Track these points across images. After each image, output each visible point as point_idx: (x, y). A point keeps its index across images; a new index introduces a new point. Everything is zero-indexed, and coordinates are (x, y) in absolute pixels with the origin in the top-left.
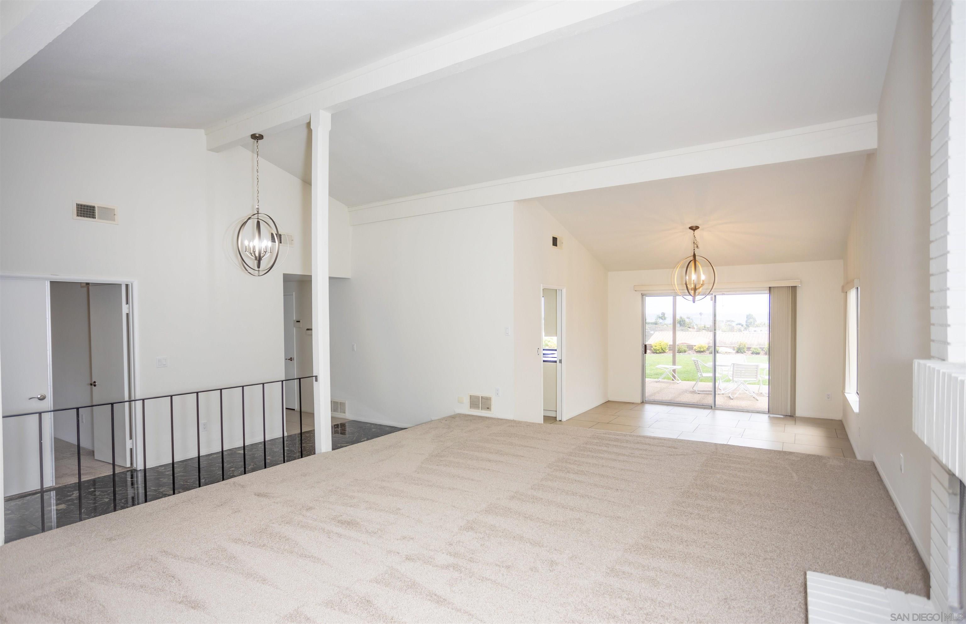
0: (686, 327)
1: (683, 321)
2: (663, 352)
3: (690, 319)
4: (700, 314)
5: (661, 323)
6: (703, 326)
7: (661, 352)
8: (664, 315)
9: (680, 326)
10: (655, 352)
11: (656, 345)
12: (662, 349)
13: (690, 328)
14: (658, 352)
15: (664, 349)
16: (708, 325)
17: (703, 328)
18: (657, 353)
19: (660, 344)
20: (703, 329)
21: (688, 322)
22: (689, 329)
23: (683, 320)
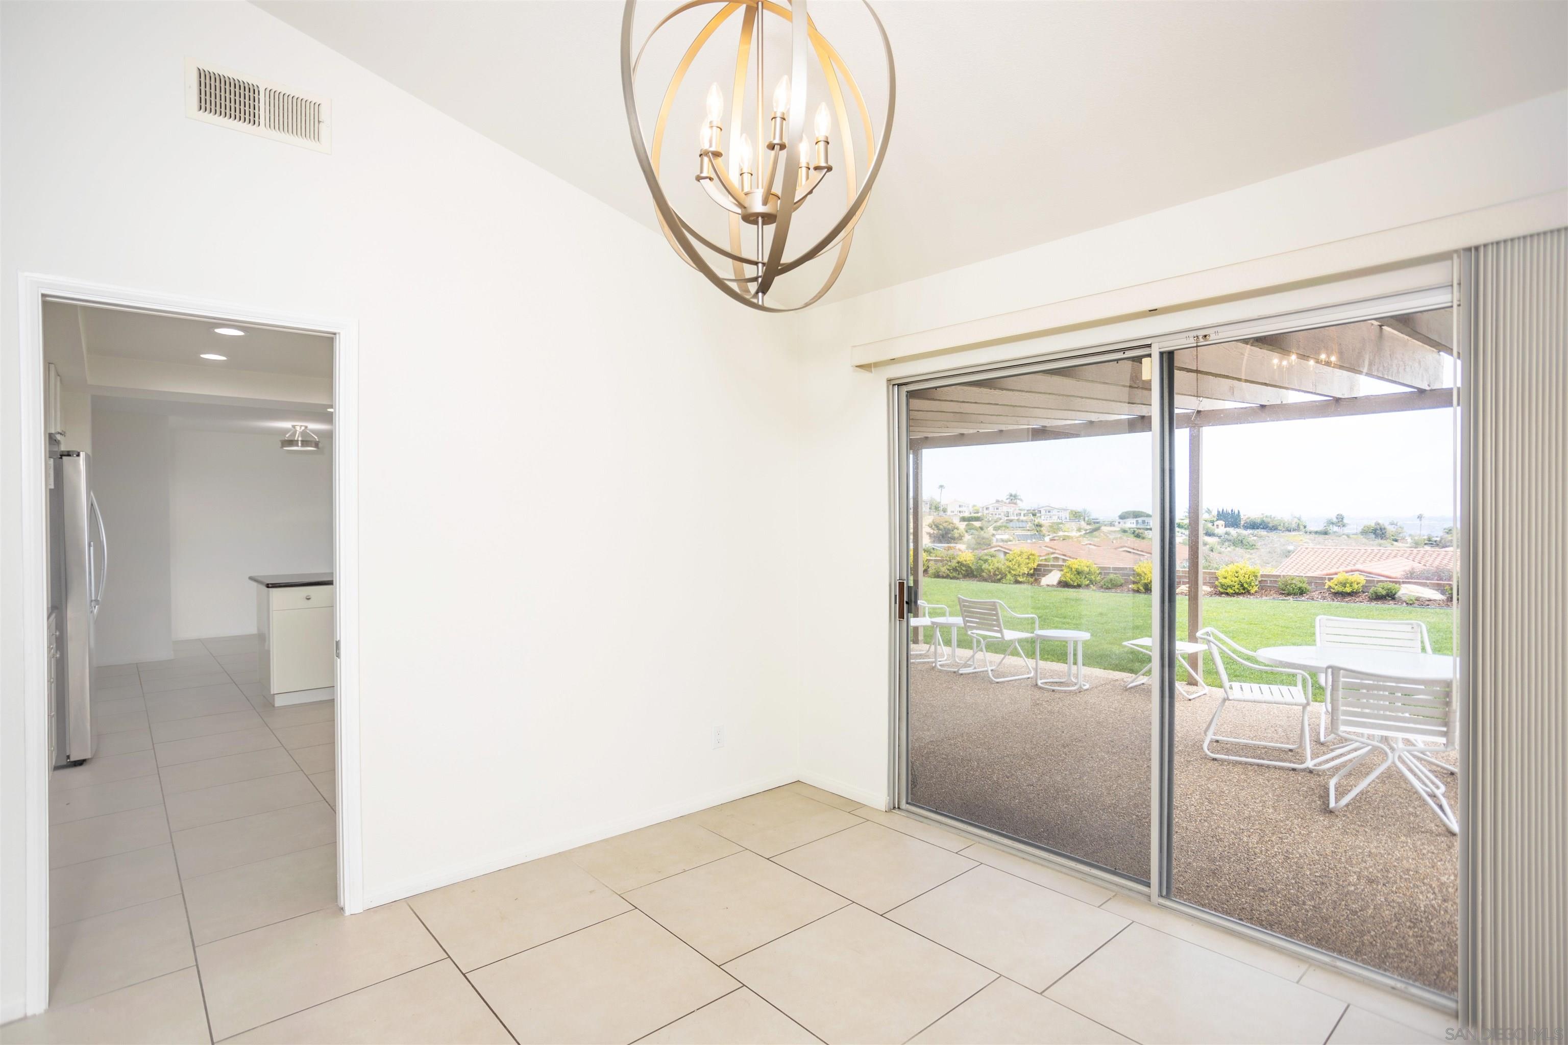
0: (1389, 540)
1: (1381, 529)
2: (1242, 591)
3: (1397, 525)
4: (1418, 517)
5: (1335, 532)
6: (1426, 537)
7: (1237, 591)
8: (1342, 519)
9: (1375, 538)
10: (1224, 591)
11: (1226, 575)
12: (1242, 585)
13: (1396, 541)
14: (1232, 591)
15: (1246, 586)
16: (1437, 537)
17: (1426, 542)
18: (1227, 594)
19: (1237, 573)
20: (1425, 544)
21: (1392, 532)
22: (1395, 543)
23: (1383, 527)
